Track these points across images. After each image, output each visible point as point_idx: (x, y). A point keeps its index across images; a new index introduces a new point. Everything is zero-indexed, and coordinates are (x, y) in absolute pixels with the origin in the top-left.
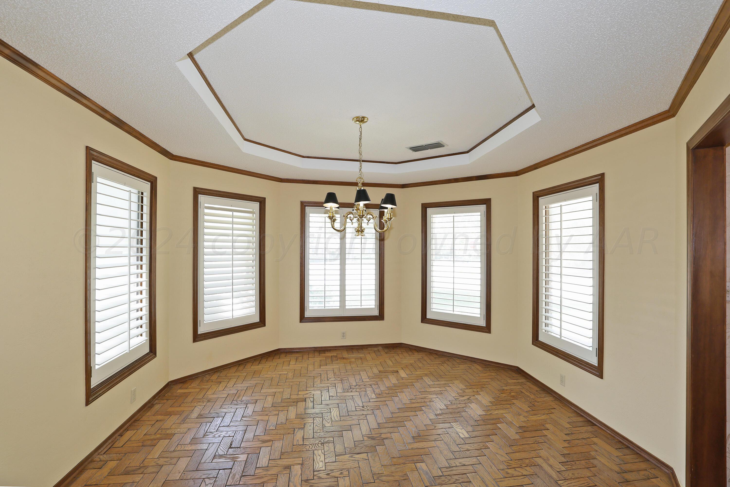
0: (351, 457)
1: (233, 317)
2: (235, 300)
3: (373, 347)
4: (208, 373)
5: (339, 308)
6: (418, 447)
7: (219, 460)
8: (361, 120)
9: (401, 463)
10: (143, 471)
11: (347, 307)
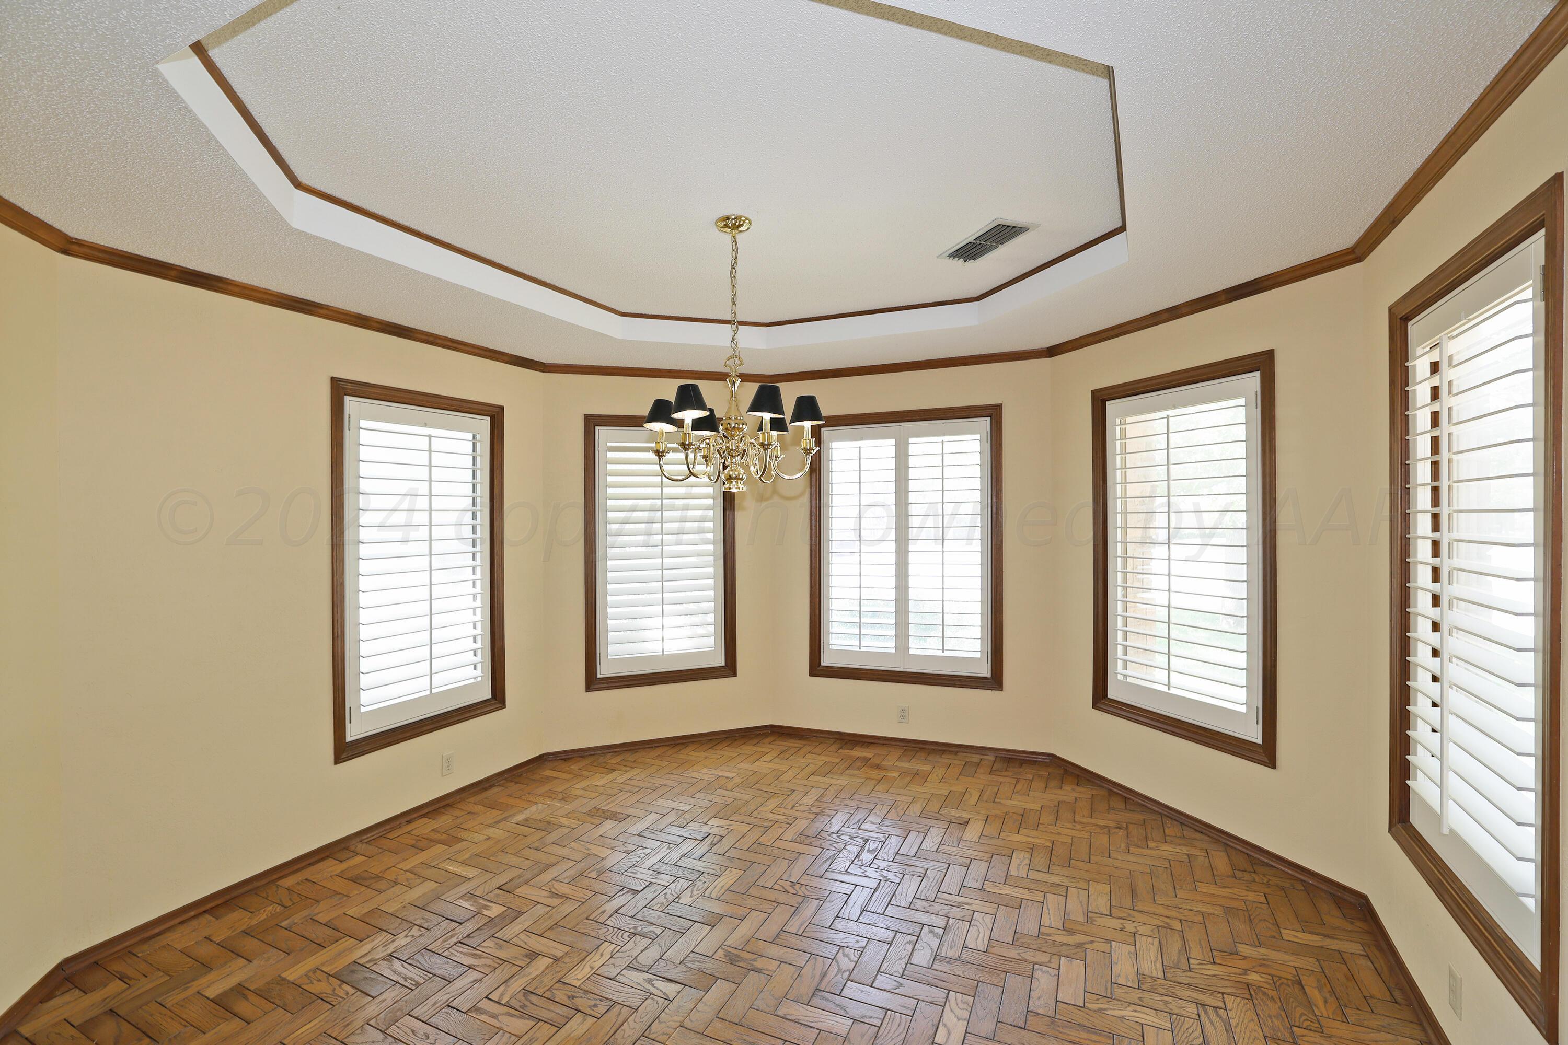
0: (650, 981)
1: (665, 653)
2: (668, 621)
3: (973, 754)
4: (614, 750)
5: (893, 651)
6: (802, 1018)
7: (464, 902)
8: (731, 224)
9: (722, 1039)
10: (371, 884)
11: (912, 652)
